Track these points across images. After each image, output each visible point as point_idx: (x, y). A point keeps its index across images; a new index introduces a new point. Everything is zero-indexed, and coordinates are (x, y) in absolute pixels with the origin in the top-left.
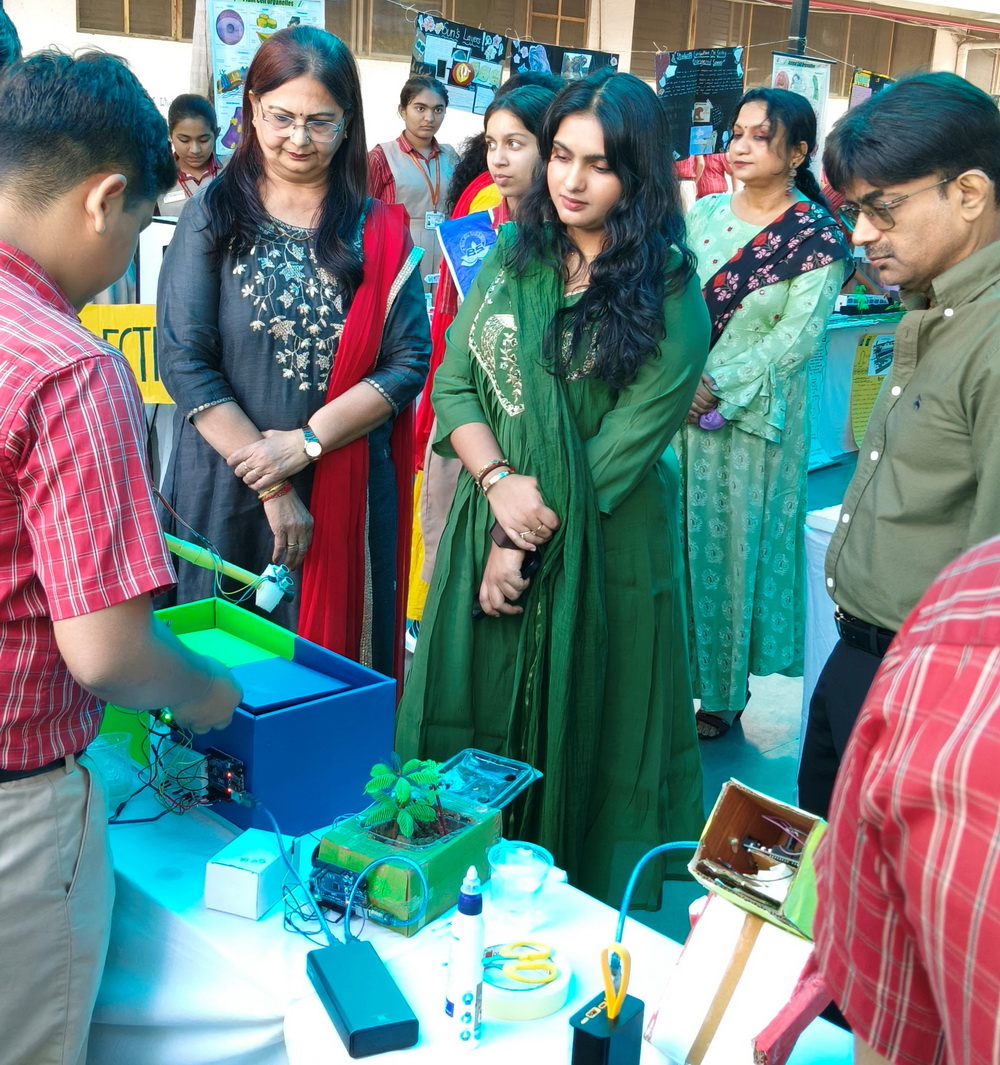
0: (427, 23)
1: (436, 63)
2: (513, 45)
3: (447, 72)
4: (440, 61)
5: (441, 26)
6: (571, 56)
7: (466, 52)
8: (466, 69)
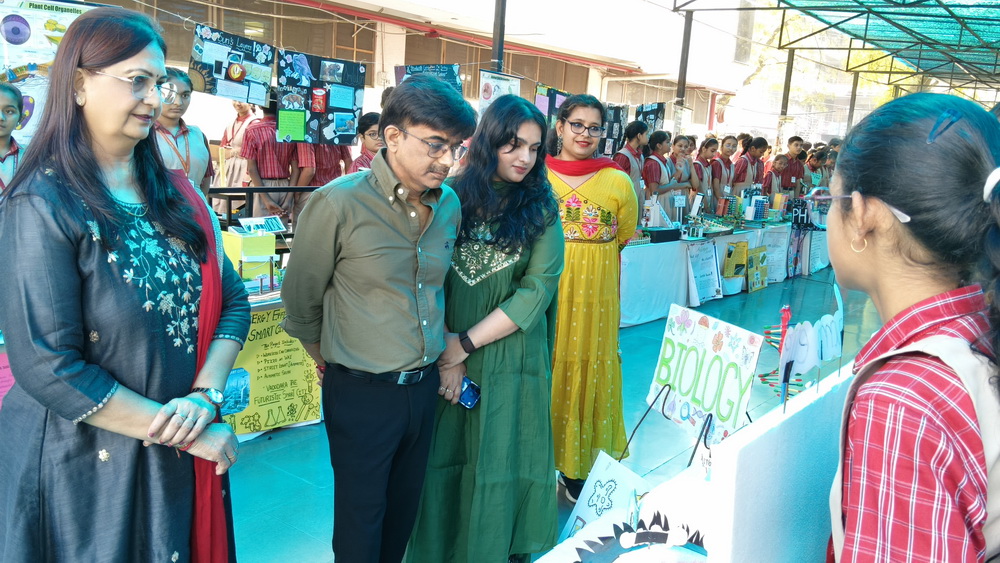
0: (205, 32)
1: (213, 63)
2: (279, 53)
3: (224, 71)
4: (217, 62)
5: (216, 36)
6: (328, 64)
7: (240, 56)
8: (239, 68)
